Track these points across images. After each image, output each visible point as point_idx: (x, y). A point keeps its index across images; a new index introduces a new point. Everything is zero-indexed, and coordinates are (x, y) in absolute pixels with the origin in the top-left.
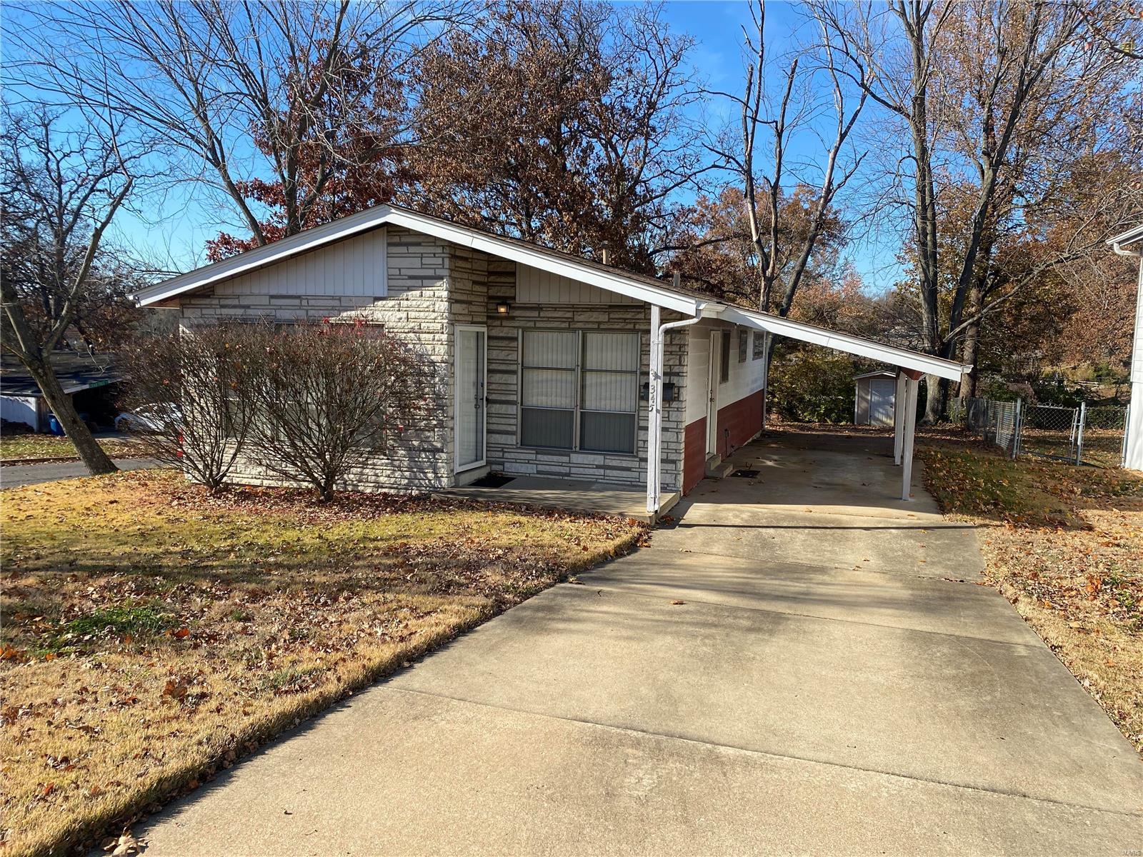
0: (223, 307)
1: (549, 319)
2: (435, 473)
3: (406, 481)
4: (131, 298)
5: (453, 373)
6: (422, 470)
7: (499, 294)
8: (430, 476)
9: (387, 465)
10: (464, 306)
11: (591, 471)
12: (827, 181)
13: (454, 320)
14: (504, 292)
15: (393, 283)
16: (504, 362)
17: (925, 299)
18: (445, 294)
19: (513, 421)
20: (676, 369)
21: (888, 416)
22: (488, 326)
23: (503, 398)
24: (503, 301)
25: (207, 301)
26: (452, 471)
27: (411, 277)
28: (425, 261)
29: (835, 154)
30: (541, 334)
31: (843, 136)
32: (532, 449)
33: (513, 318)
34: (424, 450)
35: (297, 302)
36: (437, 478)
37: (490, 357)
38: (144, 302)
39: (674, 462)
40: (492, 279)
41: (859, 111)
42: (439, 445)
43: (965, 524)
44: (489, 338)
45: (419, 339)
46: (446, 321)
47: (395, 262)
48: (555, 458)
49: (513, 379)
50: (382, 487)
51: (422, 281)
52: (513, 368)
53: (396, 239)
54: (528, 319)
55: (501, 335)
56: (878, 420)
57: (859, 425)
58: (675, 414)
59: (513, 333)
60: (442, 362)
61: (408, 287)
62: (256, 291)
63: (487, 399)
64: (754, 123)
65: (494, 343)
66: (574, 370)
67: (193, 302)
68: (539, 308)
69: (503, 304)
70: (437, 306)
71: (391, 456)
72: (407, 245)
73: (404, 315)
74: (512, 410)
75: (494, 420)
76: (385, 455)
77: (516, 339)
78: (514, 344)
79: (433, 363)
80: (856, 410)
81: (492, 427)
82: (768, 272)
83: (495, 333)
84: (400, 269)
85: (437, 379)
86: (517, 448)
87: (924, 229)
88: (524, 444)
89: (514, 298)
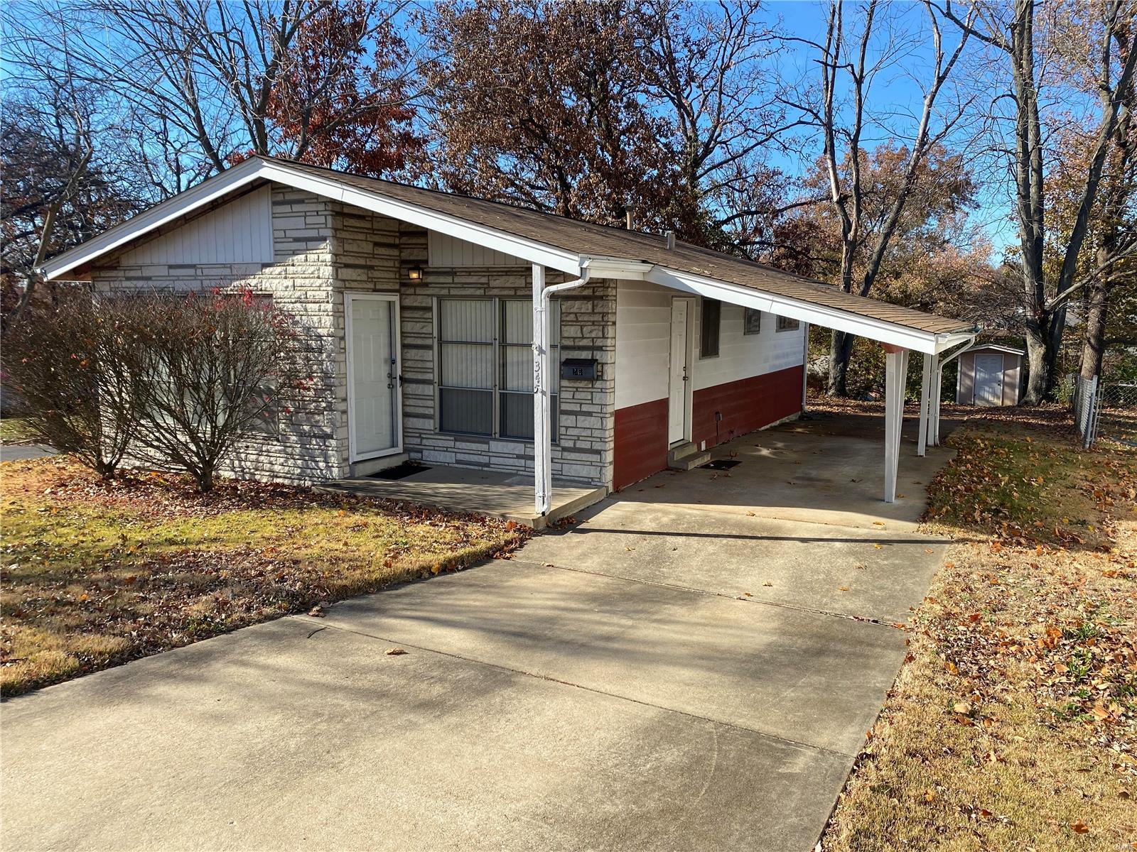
0: (128, 279)
1: (464, 286)
2: (326, 462)
3: (299, 471)
4: (38, 271)
5: (344, 349)
6: (313, 459)
7: (411, 258)
8: (322, 465)
9: (280, 452)
10: (359, 271)
11: (511, 462)
12: (921, 131)
13: (341, 287)
14: (416, 255)
15: (279, 246)
16: (419, 335)
17: (1027, 261)
18: (328, 257)
19: (430, 403)
20: (599, 343)
21: (995, 395)
22: (401, 295)
23: (420, 376)
24: (418, 265)
25: (114, 273)
26: (347, 460)
27: (297, 240)
28: (309, 220)
29: (931, 101)
30: (454, 303)
31: (941, 80)
32: (451, 436)
33: (426, 285)
34: (315, 436)
35: (191, 272)
36: (329, 468)
37: (404, 330)
38: (51, 276)
39: (598, 452)
40: (404, 240)
41: (960, 49)
42: (328, 430)
43: (940, 538)
44: (403, 308)
45: (306, 310)
46: (330, 288)
47: (281, 223)
48: (474, 446)
49: (428, 355)
50: (277, 477)
51: (307, 242)
52: (428, 342)
53: (280, 198)
54: (442, 286)
55: (415, 304)
56: (983, 399)
57: (961, 404)
58: (599, 395)
59: (425, 302)
60: (329, 336)
61: (294, 251)
62: (155, 261)
63: (401, 378)
64: (834, 70)
65: (407, 314)
66: (491, 344)
67: (102, 275)
68: (452, 272)
69: (416, 269)
70: (321, 271)
71: (283, 440)
72: (291, 203)
73: (290, 283)
74: (429, 390)
75: (411, 402)
76: (278, 440)
77: (430, 309)
78: (428, 315)
79: (320, 337)
80: (958, 388)
81: (409, 410)
82: (850, 236)
83: (409, 302)
84: (285, 231)
85: (324, 355)
86: (436, 434)
87: (1026, 180)
88: (443, 429)
89: (426, 262)
